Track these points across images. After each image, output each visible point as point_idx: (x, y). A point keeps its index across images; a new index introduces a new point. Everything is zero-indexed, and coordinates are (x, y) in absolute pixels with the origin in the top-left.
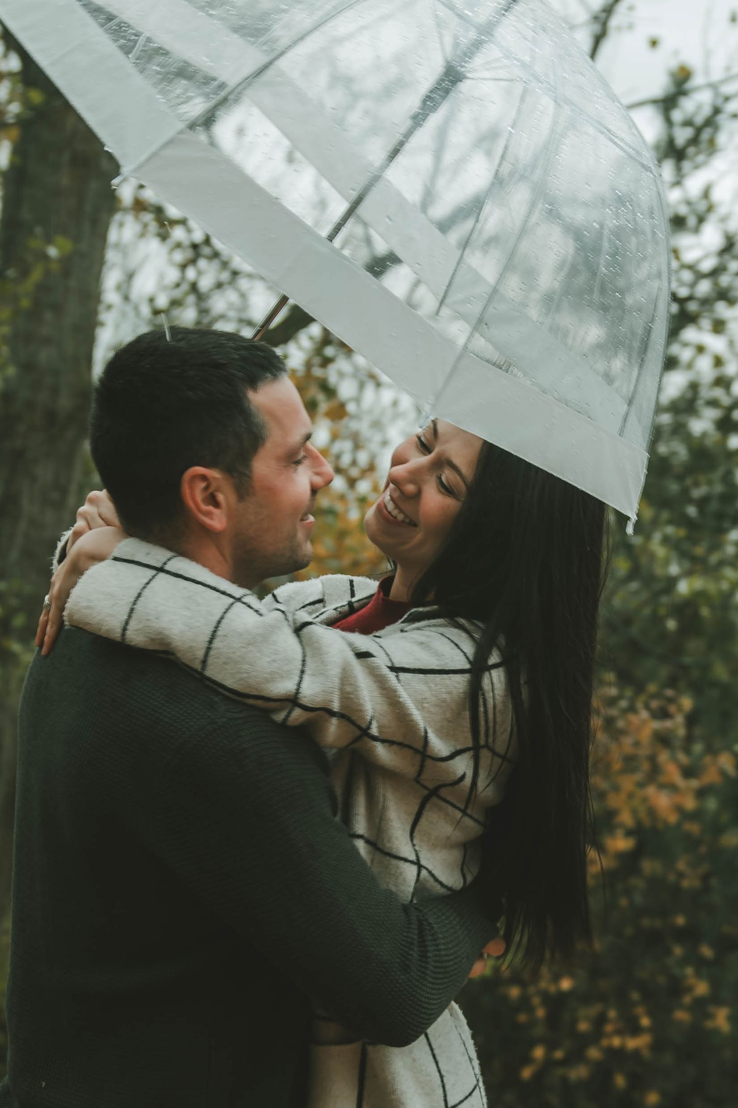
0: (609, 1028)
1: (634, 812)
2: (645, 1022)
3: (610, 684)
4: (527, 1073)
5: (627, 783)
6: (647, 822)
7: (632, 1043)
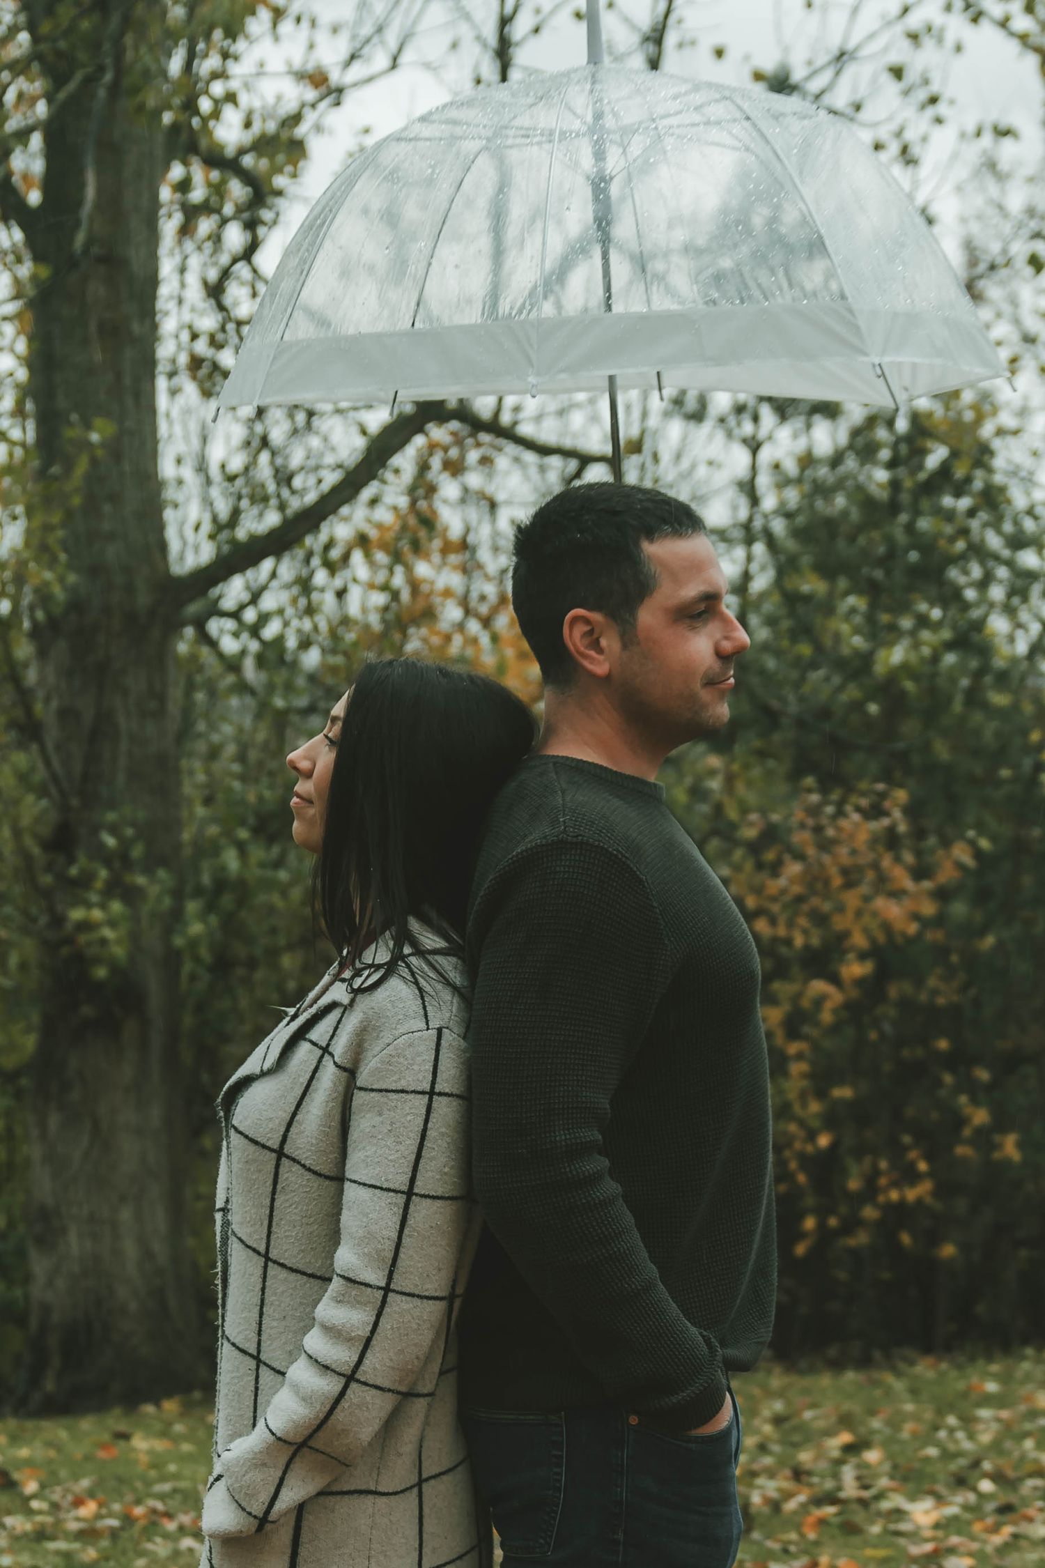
0: (883, 1181)
1: (866, 931)
2: (923, 1166)
3: (809, 791)
4: (800, 1249)
5: (851, 899)
6: (881, 938)
7: (912, 1194)
